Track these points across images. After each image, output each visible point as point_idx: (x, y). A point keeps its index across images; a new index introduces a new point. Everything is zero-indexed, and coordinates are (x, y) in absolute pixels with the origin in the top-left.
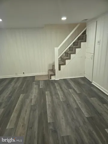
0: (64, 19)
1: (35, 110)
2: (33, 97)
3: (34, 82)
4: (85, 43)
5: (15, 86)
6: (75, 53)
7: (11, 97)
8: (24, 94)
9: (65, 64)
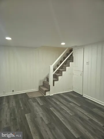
0: (63, 44)
1: (54, 129)
2: (41, 116)
3: (29, 100)
4: (72, 63)
5: (11, 106)
6: (65, 70)
7: (15, 119)
8: (28, 113)
9: (58, 80)
